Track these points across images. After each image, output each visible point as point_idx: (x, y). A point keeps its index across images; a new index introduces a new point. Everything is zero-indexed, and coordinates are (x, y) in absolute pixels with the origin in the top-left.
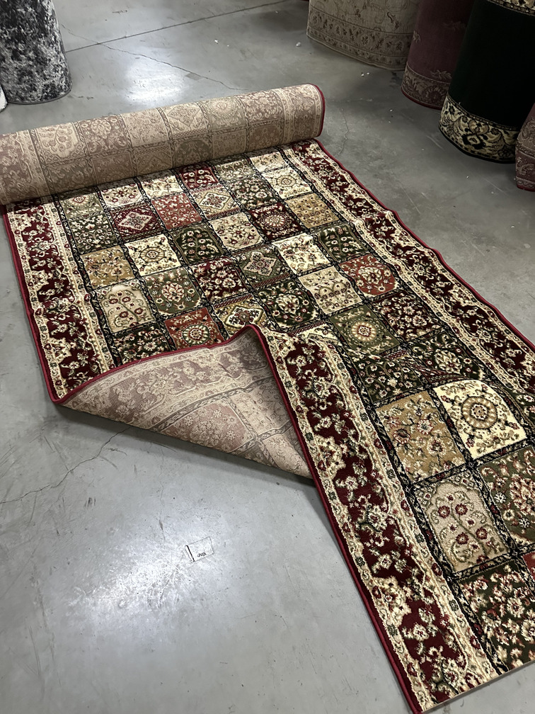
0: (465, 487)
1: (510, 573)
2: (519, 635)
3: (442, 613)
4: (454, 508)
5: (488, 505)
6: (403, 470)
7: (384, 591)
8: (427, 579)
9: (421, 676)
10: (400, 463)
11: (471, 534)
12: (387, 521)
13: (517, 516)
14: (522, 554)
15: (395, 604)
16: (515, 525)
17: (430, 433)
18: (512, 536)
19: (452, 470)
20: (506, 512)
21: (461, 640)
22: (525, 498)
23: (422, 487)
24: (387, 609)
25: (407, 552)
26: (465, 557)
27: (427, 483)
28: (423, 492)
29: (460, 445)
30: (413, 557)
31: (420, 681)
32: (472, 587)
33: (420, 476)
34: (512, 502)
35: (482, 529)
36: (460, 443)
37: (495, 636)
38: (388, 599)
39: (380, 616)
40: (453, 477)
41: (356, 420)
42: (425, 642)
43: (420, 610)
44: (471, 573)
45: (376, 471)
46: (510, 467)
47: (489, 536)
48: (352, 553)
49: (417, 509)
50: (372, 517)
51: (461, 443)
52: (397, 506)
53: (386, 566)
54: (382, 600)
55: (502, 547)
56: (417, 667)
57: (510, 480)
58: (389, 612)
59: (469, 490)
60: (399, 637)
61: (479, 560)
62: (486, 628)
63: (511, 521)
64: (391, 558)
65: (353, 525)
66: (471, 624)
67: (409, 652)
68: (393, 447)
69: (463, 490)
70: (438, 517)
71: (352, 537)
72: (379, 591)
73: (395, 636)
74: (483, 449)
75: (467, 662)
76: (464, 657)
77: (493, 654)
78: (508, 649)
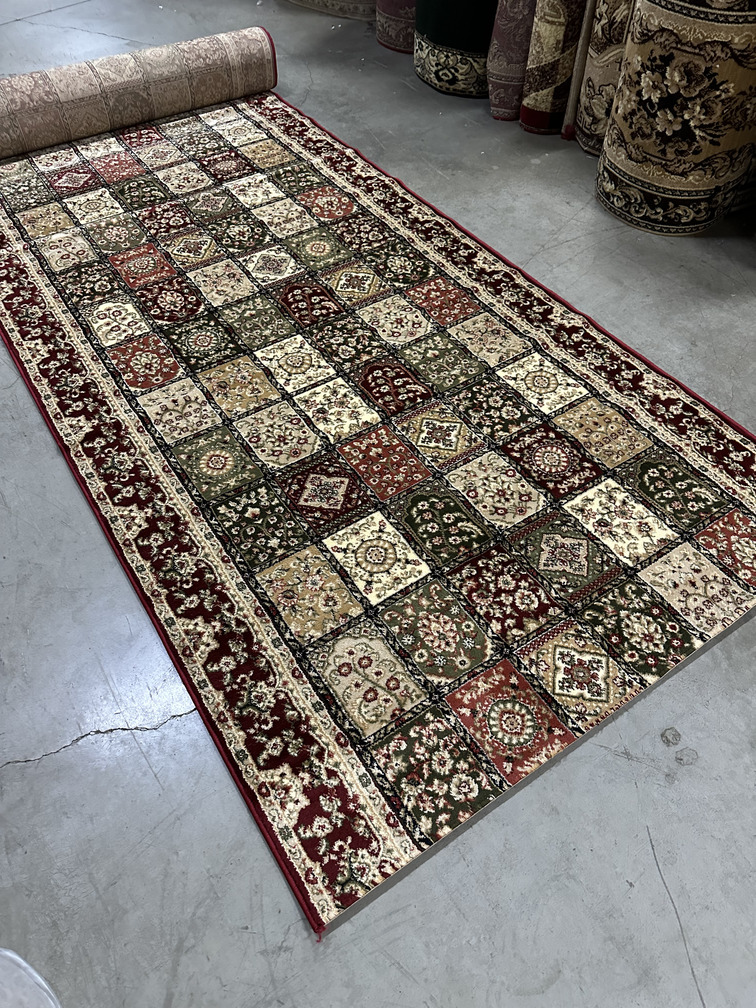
0: (367, 637)
1: (433, 722)
2: (448, 796)
3: (350, 793)
4: (356, 662)
5: (395, 651)
6: (291, 634)
7: (273, 785)
8: (331, 755)
9: (323, 881)
10: (287, 628)
11: (380, 687)
12: (275, 696)
13: (431, 655)
14: (443, 696)
15: (288, 799)
16: (430, 665)
17: (321, 588)
18: (429, 678)
19: (349, 622)
20: (417, 653)
21: (375, 822)
22: (436, 634)
23: (316, 648)
24: (279, 808)
25: (303, 727)
26: (376, 715)
27: (322, 643)
28: (318, 653)
29: (356, 595)
30: (311, 733)
31: (322, 888)
32: (388, 750)
33: (312, 637)
34: (422, 640)
35: (392, 678)
36: (356, 592)
37: (418, 805)
38: (279, 794)
39: (270, 820)
40: (351, 630)
41: (232, 592)
42: (328, 837)
43: (321, 797)
44: (385, 734)
45: (259, 643)
46: (416, 606)
47: (402, 685)
48: (231, 748)
49: (312, 674)
50: (256, 697)
51: (358, 591)
52: (287, 676)
53: (276, 753)
54: (272, 798)
55: (418, 692)
56: (317, 870)
57: (417, 618)
58: (280, 811)
59: (371, 639)
60: (295, 840)
61: (393, 715)
62: (406, 798)
63: (425, 662)
64: (283, 741)
65: (232, 712)
66: (387, 798)
67: (308, 855)
68: (278, 612)
69: (364, 640)
70: (339, 677)
71: (230, 727)
72: (266, 788)
73: (289, 840)
74: (383, 593)
75: (382, 847)
76: (378, 842)
77: (414, 828)
78: (433, 817)
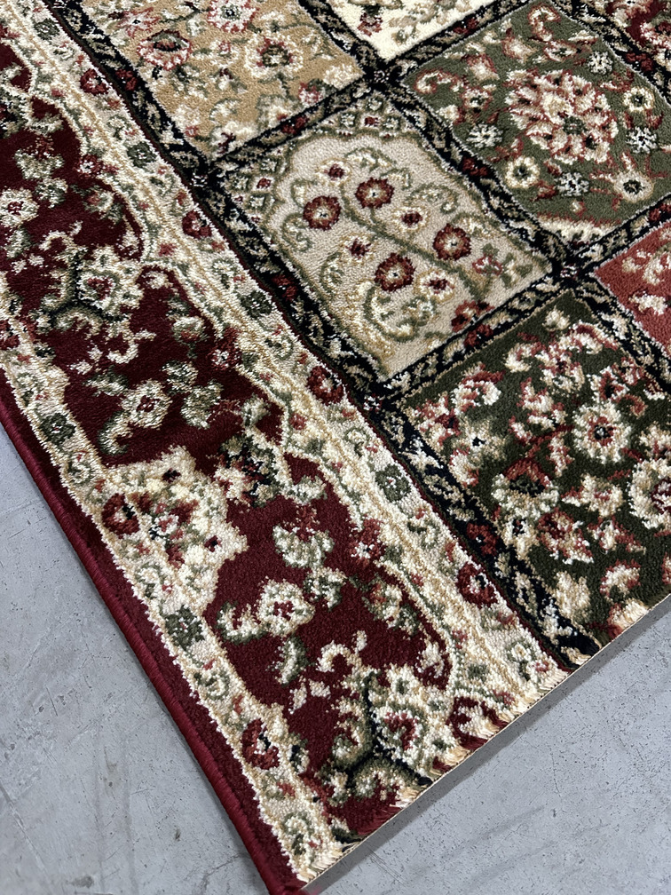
0: (375, 134)
1: (567, 332)
2: (623, 517)
3: (356, 518)
4: (350, 194)
5: (453, 163)
6: (177, 134)
7: (145, 503)
8: (297, 423)
9: (294, 760)
10: (165, 119)
11: (419, 252)
12: (141, 281)
13: (549, 173)
14: (590, 268)
15: (188, 537)
16: (547, 196)
17: (249, 25)
18: (547, 225)
19: (327, 101)
20: (511, 166)
21: (427, 590)
22: (557, 120)
23: (242, 164)
24: (162, 560)
25: (221, 357)
26: (413, 322)
27: (258, 151)
28: (250, 176)
29: (340, 37)
30: (242, 370)
31: (291, 778)
32: (450, 406)
33: (231, 138)
34: (521, 135)
35: (449, 229)
36: (339, 31)
37: (544, 545)
38: (163, 526)
39: (138, 592)
40: (333, 118)
41: (23, 42)
42: (301, 634)
43: (278, 531)
44: (440, 368)
45: (95, 156)
46: (500, 59)
47: (476, 246)
48: (29, 411)
49: (235, 225)
50: (92, 284)
51: (344, 28)
52: (171, 232)
53: (150, 421)
54: (142, 535)
55: (522, 260)
56: (277, 728)
57: (503, 86)
58: (167, 570)
59: (387, 139)
60: (209, 646)
61: (459, 320)
62: (509, 527)
63: (533, 188)
64: (167, 389)
65: (29, 322)
66: (457, 528)
67: (249, 686)
68: (141, 83)
69: (369, 141)
70: (307, 232)
71: (24, 359)
72: (126, 509)
73: (195, 646)
74: (409, 29)
75: (453, 658)
76: (442, 646)
77: (541, 607)
78: (591, 574)
